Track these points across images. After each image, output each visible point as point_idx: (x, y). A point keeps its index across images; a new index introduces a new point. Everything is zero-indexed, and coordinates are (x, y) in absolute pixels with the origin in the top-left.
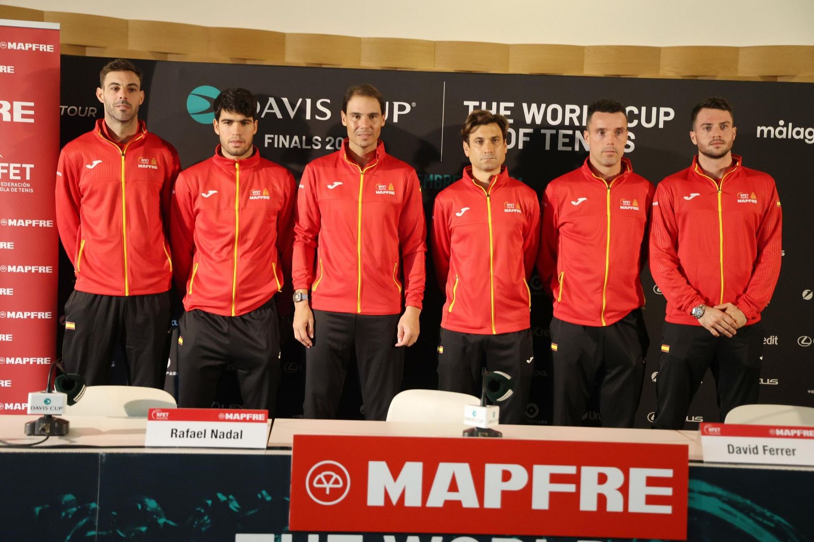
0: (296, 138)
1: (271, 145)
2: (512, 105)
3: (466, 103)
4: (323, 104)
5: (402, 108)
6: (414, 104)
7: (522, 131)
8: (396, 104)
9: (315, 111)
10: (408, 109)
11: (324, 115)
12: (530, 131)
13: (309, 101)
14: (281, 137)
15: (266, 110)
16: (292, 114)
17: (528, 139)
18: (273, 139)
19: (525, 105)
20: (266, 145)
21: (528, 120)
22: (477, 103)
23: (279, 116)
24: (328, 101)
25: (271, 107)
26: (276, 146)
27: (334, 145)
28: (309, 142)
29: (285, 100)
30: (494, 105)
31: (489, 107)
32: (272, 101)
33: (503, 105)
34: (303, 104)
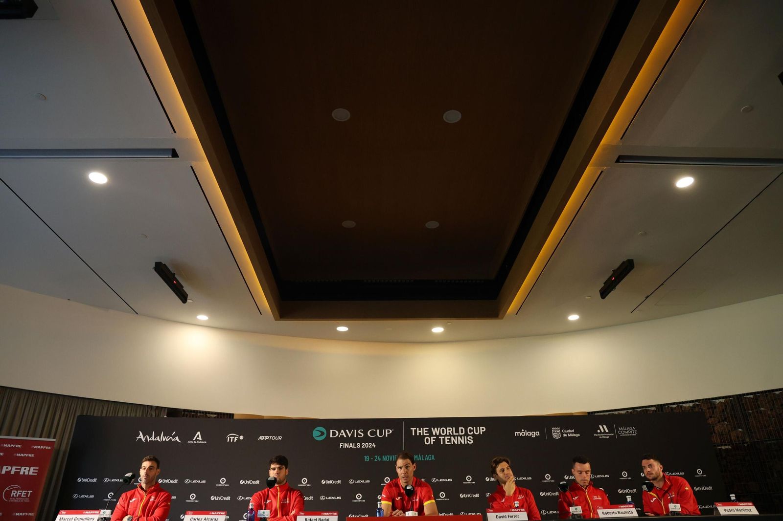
2: (428, 428)
3: (411, 429)
4: (360, 431)
5: (389, 432)
6: (393, 430)
7: (432, 438)
8: (387, 430)
9: (358, 434)
10: (391, 432)
11: (361, 435)
12: (435, 437)
13: (355, 431)
14: (346, 444)
15: (340, 435)
16: (350, 435)
17: (434, 440)
18: (343, 445)
19: (432, 428)
20: (340, 447)
21: (434, 434)
23: (345, 436)
24: (362, 430)
25: (342, 433)
26: (344, 447)
27: (365, 446)
28: (356, 445)
29: (347, 431)
30: (422, 429)
31: (420, 430)
32: (342, 431)
33: (424, 429)
34: (354, 432)
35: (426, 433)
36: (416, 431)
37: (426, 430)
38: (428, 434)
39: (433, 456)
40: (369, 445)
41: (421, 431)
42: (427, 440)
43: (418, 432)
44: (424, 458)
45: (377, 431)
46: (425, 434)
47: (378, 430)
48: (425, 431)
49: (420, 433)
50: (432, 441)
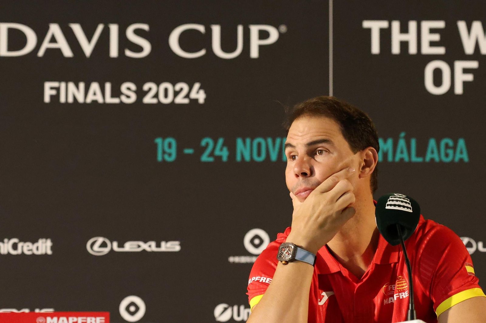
0: (95, 86)
1: (55, 98)
2: (441, 24)
3: (366, 24)
4: (138, 32)
5: (264, 35)
6: (283, 28)
7: (459, 65)
8: (255, 30)
9: (124, 43)
10: (274, 35)
11: (138, 49)
12: (474, 65)
13: (114, 29)
14: (71, 86)
15: (46, 44)
16: (88, 48)
17: (469, 77)
18: (58, 89)
19: (462, 25)
20: (47, 99)
21: (469, 49)
22: (384, 24)
23: (67, 52)
24: (145, 27)
25: (53, 40)
26: (62, 99)
27: (156, 96)
28: (116, 93)
29: (77, 29)
30: (413, 25)
31: (404, 29)
32: (55, 29)
33: (426, 25)
34: (106, 34)
35: (433, 44)
36: (386, 35)
37: (433, 31)
38: (441, 50)
39: (461, 143)
40: (176, 94)
41: (411, 37)
42: (438, 74)
43: (397, 37)
44: (421, 152)
45: (209, 32)
46: (426, 50)
47: (216, 30)
48: (427, 37)
49: (404, 45)
50: (461, 78)
